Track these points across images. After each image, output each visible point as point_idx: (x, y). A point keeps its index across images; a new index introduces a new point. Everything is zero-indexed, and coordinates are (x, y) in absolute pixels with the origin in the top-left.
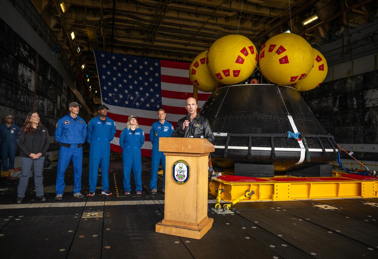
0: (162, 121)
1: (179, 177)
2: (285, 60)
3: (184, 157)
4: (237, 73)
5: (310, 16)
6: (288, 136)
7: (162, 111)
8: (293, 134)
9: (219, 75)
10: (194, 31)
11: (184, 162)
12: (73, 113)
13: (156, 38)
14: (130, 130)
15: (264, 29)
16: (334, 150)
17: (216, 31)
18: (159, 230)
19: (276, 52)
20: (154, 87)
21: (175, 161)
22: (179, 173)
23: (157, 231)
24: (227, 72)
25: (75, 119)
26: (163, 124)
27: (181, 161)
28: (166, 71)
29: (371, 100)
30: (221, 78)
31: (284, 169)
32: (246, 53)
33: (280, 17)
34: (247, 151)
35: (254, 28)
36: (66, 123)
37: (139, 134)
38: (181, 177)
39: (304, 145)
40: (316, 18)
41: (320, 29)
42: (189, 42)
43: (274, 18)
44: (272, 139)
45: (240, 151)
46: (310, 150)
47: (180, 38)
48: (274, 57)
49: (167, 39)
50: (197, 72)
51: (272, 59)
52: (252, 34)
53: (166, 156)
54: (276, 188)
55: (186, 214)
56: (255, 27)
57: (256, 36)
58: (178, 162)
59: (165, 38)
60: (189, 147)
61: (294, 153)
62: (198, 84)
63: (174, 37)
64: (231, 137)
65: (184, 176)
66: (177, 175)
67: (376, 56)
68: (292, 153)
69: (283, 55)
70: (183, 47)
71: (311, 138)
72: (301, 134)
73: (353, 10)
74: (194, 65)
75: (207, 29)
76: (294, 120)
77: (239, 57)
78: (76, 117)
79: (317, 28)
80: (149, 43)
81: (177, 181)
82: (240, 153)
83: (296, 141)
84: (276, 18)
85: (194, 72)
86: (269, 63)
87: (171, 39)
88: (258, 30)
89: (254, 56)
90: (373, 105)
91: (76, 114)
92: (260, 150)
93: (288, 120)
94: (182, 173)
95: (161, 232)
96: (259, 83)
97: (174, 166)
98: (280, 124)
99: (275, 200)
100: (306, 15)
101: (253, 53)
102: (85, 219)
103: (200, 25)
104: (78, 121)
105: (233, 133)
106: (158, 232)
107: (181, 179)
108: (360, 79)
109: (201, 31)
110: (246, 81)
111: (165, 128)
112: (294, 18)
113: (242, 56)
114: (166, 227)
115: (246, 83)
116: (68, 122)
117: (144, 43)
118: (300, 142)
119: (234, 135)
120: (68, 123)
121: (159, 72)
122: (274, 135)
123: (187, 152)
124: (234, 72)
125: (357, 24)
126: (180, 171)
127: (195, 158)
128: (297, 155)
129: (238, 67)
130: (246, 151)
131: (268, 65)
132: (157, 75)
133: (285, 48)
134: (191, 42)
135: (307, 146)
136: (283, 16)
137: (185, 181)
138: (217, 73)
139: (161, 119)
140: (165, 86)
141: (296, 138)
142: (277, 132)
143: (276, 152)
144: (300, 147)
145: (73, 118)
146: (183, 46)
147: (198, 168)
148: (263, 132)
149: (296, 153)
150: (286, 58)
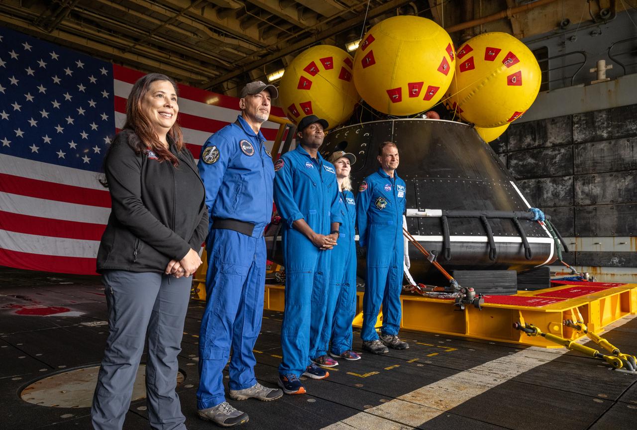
2: (516, 80)
4: (432, 92)
9: (397, 91)
10: (153, 23)
13: (64, 22)
17: (195, 32)
19: (503, 62)
20: (99, 121)
24: (415, 89)
30: (399, 99)
32: (452, 54)
33: (312, 30)
34: (488, 245)
35: (262, 40)
42: (132, 45)
43: (303, 29)
45: (473, 245)
48: (499, 71)
49: (86, 30)
50: (314, 85)
51: (494, 74)
56: (264, 39)
59: (81, 27)
64: (449, 217)
68: (544, 246)
69: (514, 69)
70: (116, 52)
74: (307, 69)
75: (179, 25)
76: (517, 186)
77: (445, 61)
80: (40, 30)
83: (539, 225)
84: (306, 30)
85: (305, 84)
86: (486, 81)
87: (95, 30)
92: (506, 243)
93: (514, 189)
98: (511, 195)
101: (452, 58)
103: (169, 14)
105: (451, 210)
109: (167, 26)
110: (425, 113)
111: (399, 189)
113: (447, 57)
115: (424, 116)
118: (545, 228)
121: (111, 90)
122: (519, 215)
129: (438, 79)
130: (484, 245)
131: (483, 84)
132: (105, 94)
133: (518, 56)
134: (138, 47)
146: (115, 50)
149: (547, 246)
150: (518, 74)
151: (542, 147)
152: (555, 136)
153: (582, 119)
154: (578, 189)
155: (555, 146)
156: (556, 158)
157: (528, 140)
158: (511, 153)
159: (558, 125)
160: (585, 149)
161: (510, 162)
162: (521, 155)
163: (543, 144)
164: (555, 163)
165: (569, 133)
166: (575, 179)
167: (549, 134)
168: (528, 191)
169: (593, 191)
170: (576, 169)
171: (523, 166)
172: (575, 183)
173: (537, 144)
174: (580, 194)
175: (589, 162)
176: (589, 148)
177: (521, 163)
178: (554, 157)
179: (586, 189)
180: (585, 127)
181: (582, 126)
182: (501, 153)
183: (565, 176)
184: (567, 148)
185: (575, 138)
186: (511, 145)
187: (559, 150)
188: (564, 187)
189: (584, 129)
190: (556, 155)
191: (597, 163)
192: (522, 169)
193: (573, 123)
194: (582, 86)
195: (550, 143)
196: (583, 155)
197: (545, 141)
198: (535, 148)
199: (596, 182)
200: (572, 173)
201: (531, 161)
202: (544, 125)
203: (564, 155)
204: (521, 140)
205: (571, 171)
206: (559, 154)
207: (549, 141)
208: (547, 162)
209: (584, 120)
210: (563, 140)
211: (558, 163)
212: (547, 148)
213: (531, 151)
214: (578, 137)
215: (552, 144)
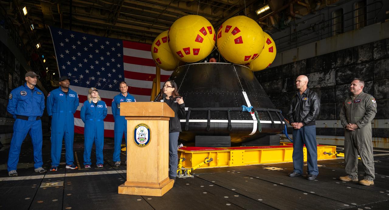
0: (125, 94)
1: (140, 139)
2: (239, 41)
3: (145, 121)
4: (196, 51)
5: (263, 6)
6: (242, 109)
7: (124, 84)
8: (247, 108)
9: (179, 53)
10: (156, 14)
11: (145, 126)
12: (29, 83)
13: (118, 19)
14: (92, 103)
15: (223, 16)
16: (282, 123)
18: (122, 191)
19: (232, 33)
20: (116, 68)
21: (137, 125)
22: (140, 136)
23: (119, 192)
24: (187, 50)
25: (32, 90)
26: (126, 97)
27: (142, 125)
28: (128, 52)
29: (313, 82)
30: (182, 56)
31: (239, 140)
32: (205, 32)
33: (237, 5)
34: (207, 124)
35: (213, 14)
36: (22, 93)
37: (102, 106)
38: (142, 140)
39: (256, 117)
40: (267, 8)
41: (272, 18)
42: (152, 25)
43: (232, 6)
44: (229, 112)
45: (200, 124)
46: (261, 122)
47: (143, 20)
48: (230, 37)
49: (130, 21)
50: (159, 51)
51: (228, 39)
52: (212, 20)
53: (128, 121)
54: (231, 155)
55: (147, 175)
56: (215, 13)
57: (216, 23)
58: (139, 126)
59: (128, 20)
60: (150, 111)
61: (248, 124)
62: (160, 63)
63: (137, 19)
64: (192, 111)
65: (146, 139)
66: (138, 139)
67: (316, 44)
68: (246, 124)
69: (237, 35)
70: (146, 29)
71: (262, 111)
72: (254, 108)
73: (299, 2)
74: (156, 44)
75: (169, 13)
76: (248, 95)
77: (198, 36)
78: (33, 88)
79: (268, 17)
80: (110, 24)
81: (138, 144)
82: (199, 126)
83: (250, 114)
84: (233, 6)
85: (156, 51)
86: (225, 43)
87: (133, 20)
88: (217, 16)
89: (212, 36)
90: (314, 87)
91: (33, 85)
92: (218, 123)
93: (243, 95)
94: (143, 136)
95: (124, 193)
96: (217, 62)
97: (136, 130)
98: (236, 99)
99: (231, 165)
100: (260, 5)
101: (211, 33)
102: (43, 188)
103: (162, 8)
104: (36, 92)
105: (193, 108)
106: (121, 193)
107: (142, 142)
108: (304, 64)
109: (163, 14)
110: (205, 59)
111: (128, 100)
112: (249, 7)
113: (202, 35)
114: (129, 187)
115: (206, 61)
116: (25, 92)
117: (105, 23)
118: (253, 115)
119: (194, 109)
120: (25, 94)
121: (122, 53)
122: (231, 109)
123: (148, 115)
124: (194, 50)
125: (302, 15)
126: (141, 134)
127: (155, 121)
128: (250, 127)
129: (197, 45)
130: (205, 124)
131: (224, 44)
132: (119, 55)
133: (239, 29)
134: (154, 25)
135: (259, 118)
136: (240, 4)
137: (146, 144)
138: (178, 50)
139: (124, 92)
140: (128, 67)
141: (250, 111)
142: (233, 106)
143: (232, 124)
144: (252, 119)
145: (30, 89)
147: (158, 130)
148: (221, 106)
149: (249, 124)
150: (240, 38)
151: (356, 64)
152: (363, 57)
153: (379, 44)
154: (376, 89)
155: (363, 63)
156: (363, 70)
157: (348, 60)
158: (338, 68)
159: (365, 49)
160: (380, 63)
161: (337, 74)
162: (343, 69)
163: (356, 62)
164: (363, 73)
165: (371, 54)
166: (374, 83)
167: (359, 56)
168: (347, 91)
169: (385, 90)
170: (375, 77)
171: (344, 76)
172: (374, 86)
173: (352, 62)
174: (377, 92)
175: (383, 71)
176: (383, 63)
177: (343, 74)
178: (362, 69)
179: (381, 89)
180: (380, 49)
181: (379, 49)
182: (333, 69)
183: (368, 81)
184: (370, 63)
185: (375, 57)
186: (338, 63)
187: (365, 65)
188: (367, 88)
189: (380, 50)
190: (363, 68)
191: (387, 72)
192: (344, 78)
193: (374, 48)
194: (379, 23)
195: (360, 61)
196: (379, 67)
197: (357, 60)
198: (352, 64)
199: (386, 84)
200: (372, 79)
201: (349, 72)
202: (356, 50)
203: (368, 68)
204: (343, 61)
205: (372, 78)
206: (365, 67)
207: (359, 59)
208: (358, 73)
209: (380, 45)
210: (368, 59)
211: (365, 73)
212: (359, 64)
213: (349, 66)
214: (376, 56)
215: (361, 62)
